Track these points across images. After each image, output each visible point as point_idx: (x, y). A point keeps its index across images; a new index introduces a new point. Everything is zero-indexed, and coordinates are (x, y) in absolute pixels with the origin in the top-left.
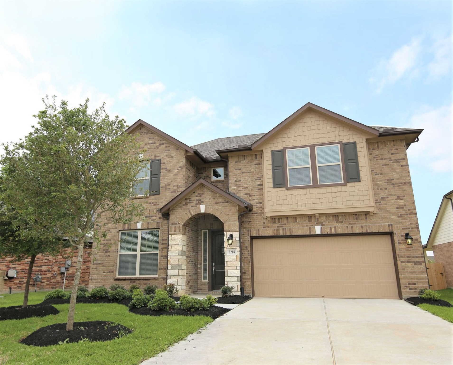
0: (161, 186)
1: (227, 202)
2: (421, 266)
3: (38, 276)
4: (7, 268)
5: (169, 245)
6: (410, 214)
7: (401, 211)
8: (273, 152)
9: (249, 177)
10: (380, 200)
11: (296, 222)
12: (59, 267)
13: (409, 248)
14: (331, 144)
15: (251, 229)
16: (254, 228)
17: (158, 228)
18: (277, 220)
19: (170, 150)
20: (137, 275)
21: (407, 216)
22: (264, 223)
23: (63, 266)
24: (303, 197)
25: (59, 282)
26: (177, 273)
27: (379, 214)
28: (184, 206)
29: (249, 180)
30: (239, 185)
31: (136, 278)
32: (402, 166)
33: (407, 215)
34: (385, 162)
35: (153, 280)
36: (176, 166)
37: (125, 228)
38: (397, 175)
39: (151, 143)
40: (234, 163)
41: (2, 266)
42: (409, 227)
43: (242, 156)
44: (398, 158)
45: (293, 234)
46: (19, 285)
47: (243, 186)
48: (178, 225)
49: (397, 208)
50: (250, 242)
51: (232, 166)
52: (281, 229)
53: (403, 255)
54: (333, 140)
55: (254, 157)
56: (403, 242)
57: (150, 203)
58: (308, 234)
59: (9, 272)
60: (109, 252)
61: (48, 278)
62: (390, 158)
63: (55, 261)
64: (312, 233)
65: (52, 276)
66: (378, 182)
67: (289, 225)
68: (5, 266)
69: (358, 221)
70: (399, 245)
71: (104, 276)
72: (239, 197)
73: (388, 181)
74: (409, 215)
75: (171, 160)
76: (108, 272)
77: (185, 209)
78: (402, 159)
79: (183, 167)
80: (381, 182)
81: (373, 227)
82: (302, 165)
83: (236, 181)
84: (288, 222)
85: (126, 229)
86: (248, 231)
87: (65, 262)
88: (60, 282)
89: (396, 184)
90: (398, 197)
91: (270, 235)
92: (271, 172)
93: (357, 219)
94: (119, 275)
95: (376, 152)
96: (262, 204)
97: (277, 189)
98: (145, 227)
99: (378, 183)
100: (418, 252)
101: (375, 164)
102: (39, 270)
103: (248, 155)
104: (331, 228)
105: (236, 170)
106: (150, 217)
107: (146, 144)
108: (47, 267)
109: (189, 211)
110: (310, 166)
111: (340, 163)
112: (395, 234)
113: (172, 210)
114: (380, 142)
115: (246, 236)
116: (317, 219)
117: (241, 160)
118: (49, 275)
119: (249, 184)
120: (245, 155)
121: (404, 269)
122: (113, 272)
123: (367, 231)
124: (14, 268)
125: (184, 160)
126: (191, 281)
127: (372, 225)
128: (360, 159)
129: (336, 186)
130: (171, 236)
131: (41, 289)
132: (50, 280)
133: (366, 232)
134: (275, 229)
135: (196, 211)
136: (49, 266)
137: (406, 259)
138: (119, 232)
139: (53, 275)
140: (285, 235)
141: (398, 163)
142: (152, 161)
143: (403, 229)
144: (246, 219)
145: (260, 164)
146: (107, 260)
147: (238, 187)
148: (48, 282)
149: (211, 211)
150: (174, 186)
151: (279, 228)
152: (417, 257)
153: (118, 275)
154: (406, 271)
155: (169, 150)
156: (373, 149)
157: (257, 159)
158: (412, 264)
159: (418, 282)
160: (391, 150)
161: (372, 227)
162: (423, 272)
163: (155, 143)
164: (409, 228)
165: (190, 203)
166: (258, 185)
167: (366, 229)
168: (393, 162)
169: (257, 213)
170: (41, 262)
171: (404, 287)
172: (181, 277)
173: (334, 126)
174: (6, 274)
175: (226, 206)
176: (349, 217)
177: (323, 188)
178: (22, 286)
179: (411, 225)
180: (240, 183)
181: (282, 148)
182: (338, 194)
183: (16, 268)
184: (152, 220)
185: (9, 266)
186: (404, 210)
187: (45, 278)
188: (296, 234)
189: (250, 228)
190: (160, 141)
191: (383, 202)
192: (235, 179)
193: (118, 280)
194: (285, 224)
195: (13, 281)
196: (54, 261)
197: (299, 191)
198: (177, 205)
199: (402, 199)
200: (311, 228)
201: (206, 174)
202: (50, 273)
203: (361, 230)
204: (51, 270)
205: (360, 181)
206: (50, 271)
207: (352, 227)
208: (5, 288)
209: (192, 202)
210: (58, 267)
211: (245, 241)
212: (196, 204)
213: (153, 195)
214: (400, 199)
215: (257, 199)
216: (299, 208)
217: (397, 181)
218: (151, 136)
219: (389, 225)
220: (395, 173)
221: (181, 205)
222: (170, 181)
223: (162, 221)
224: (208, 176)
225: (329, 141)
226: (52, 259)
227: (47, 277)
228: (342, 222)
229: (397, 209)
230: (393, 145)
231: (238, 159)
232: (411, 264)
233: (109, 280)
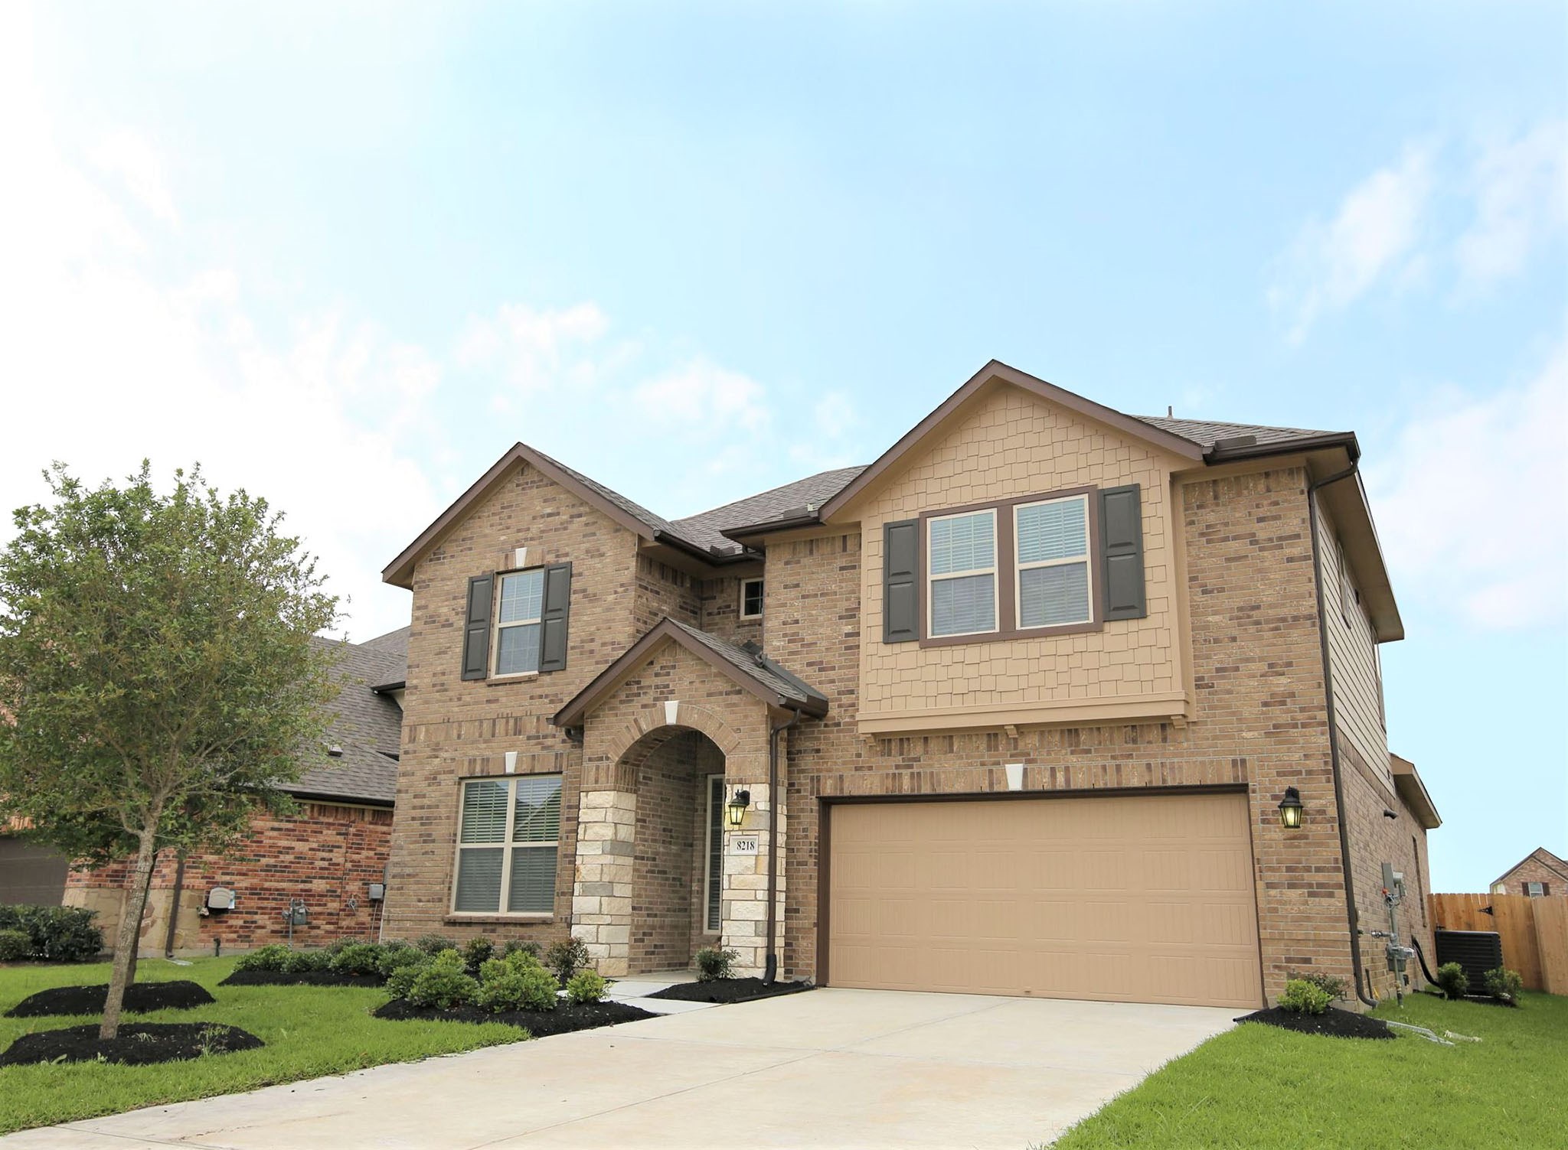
0: (570, 644)
1: (739, 692)
2: (1333, 900)
3: (297, 908)
4: (207, 883)
5: (579, 823)
6: (1304, 726)
7: (1279, 714)
8: (889, 528)
9: (823, 608)
10: (1212, 677)
11: (952, 751)
12: (364, 884)
13: (1295, 838)
14: (1064, 493)
15: (821, 774)
16: (830, 770)
17: (558, 770)
18: (895, 746)
19: (598, 533)
20: (503, 912)
21: (1295, 730)
22: (859, 755)
23: (377, 880)
24: (971, 671)
25: (365, 928)
26: (598, 907)
27: (1205, 723)
28: (621, 706)
29: (821, 618)
30: (793, 634)
31: (498, 919)
32: (1290, 560)
33: (1295, 726)
34: (1233, 547)
35: (540, 926)
36: (611, 582)
37: (474, 770)
38: (1271, 592)
39: (550, 515)
40: (781, 565)
41: (193, 877)
42: (1299, 768)
43: (805, 542)
44: (1279, 533)
45: (940, 790)
46: (244, 932)
47: (803, 640)
48: (605, 763)
49: (1265, 704)
50: (816, 814)
51: (775, 577)
52: (906, 773)
53: (1275, 861)
54: (1070, 481)
55: (839, 544)
56: (1278, 819)
57: (541, 697)
58: (986, 790)
59: (211, 895)
60: (433, 841)
61: (330, 914)
62: (1253, 535)
63: (353, 866)
64: (997, 789)
65: (344, 910)
66: (1210, 618)
67: (930, 762)
68: (202, 878)
69: (1138, 749)
70: (1264, 829)
71: (419, 912)
72: (788, 673)
73: (1240, 614)
74: (1302, 727)
75: (599, 565)
76: (429, 901)
77: (624, 714)
78: (1290, 537)
79: (630, 584)
80: (1217, 617)
81: (1185, 766)
82: (973, 566)
83: (784, 623)
84: (926, 752)
85: (476, 775)
86: (812, 778)
87: (384, 868)
88: (369, 926)
89: (1267, 622)
90: (1271, 666)
91: (873, 793)
92: (878, 592)
93: (1134, 741)
94: (458, 909)
95: (1210, 516)
96: (854, 696)
97: (895, 645)
98: (525, 769)
99: (1208, 621)
100: (1325, 853)
101: (1202, 558)
102: (302, 890)
103: (823, 539)
104: (1053, 770)
105: (786, 587)
106: (538, 737)
107: (534, 518)
108: (327, 883)
109: (636, 721)
110: (995, 570)
111: (1087, 558)
112: (1254, 792)
113: (592, 717)
114: (1222, 480)
115: (806, 797)
116: (1012, 741)
117: (802, 555)
118: (333, 906)
119: (821, 631)
120: (812, 541)
121: (1276, 910)
122: (440, 900)
123: (1164, 781)
124: (227, 884)
125: (634, 564)
126: (658, 930)
127: (1183, 760)
128: (1149, 542)
129: (1069, 634)
130: (587, 796)
131: (310, 946)
132: (338, 919)
133: (1160, 784)
134: (887, 774)
135: (653, 721)
136: (333, 878)
137: (1282, 876)
138: (459, 784)
139: (347, 906)
140: (916, 793)
141: (1277, 552)
142: (548, 569)
143: (1279, 774)
144: (808, 744)
145: (854, 567)
146: (427, 864)
147: (790, 641)
148: (331, 927)
149: (693, 722)
150: (604, 644)
151: (901, 771)
152: (1318, 870)
153: (456, 910)
154: (1283, 916)
155: (594, 534)
156: (1199, 507)
157: (848, 552)
158: (1303, 893)
159: (1316, 953)
160: (1258, 506)
161: (1180, 768)
162: (1337, 920)
163: (558, 514)
164: (1299, 773)
165: (639, 695)
166: (848, 635)
167: (1163, 774)
168: (1262, 549)
169: (838, 724)
170: (308, 868)
171: (1272, 970)
172: (608, 920)
173: (1076, 433)
174: (204, 900)
175: (734, 705)
176: (1111, 735)
177: (1032, 640)
178: (253, 936)
179: (1307, 762)
180: (794, 628)
181: (915, 515)
182: (1075, 661)
183: (233, 883)
184: (544, 748)
185: (214, 878)
186: (1288, 711)
187: (321, 914)
188: (948, 790)
189: (819, 771)
190: (573, 506)
191: (1220, 684)
192: (783, 617)
193: (453, 923)
194: (918, 760)
195: (226, 922)
196: (349, 865)
197: (958, 653)
198: (605, 703)
199: (1283, 674)
200: (994, 770)
201: (724, 601)
202: (338, 899)
203: (1147, 779)
204: (339, 890)
205: (1143, 616)
206: (338, 893)
207: (1118, 768)
208: (201, 941)
209: (645, 693)
210: (360, 883)
211: (802, 810)
212: (656, 699)
213: (550, 672)
214: (1276, 672)
215: (841, 680)
216: (957, 705)
217: (1269, 611)
218: (549, 491)
219: (1234, 762)
220: (1265, 585)
221: (615, 702)
222: (593, 628)
223: (568, 751)
224: (729, 606)
225: (1055, 484)
226: (341, 860)
227: (329, 911)
228: (1088, 751)
229: (1264, 709)
230: (1264, 490)
231: (794, 554)
232: (1299, 891)
233: (430, 923)
